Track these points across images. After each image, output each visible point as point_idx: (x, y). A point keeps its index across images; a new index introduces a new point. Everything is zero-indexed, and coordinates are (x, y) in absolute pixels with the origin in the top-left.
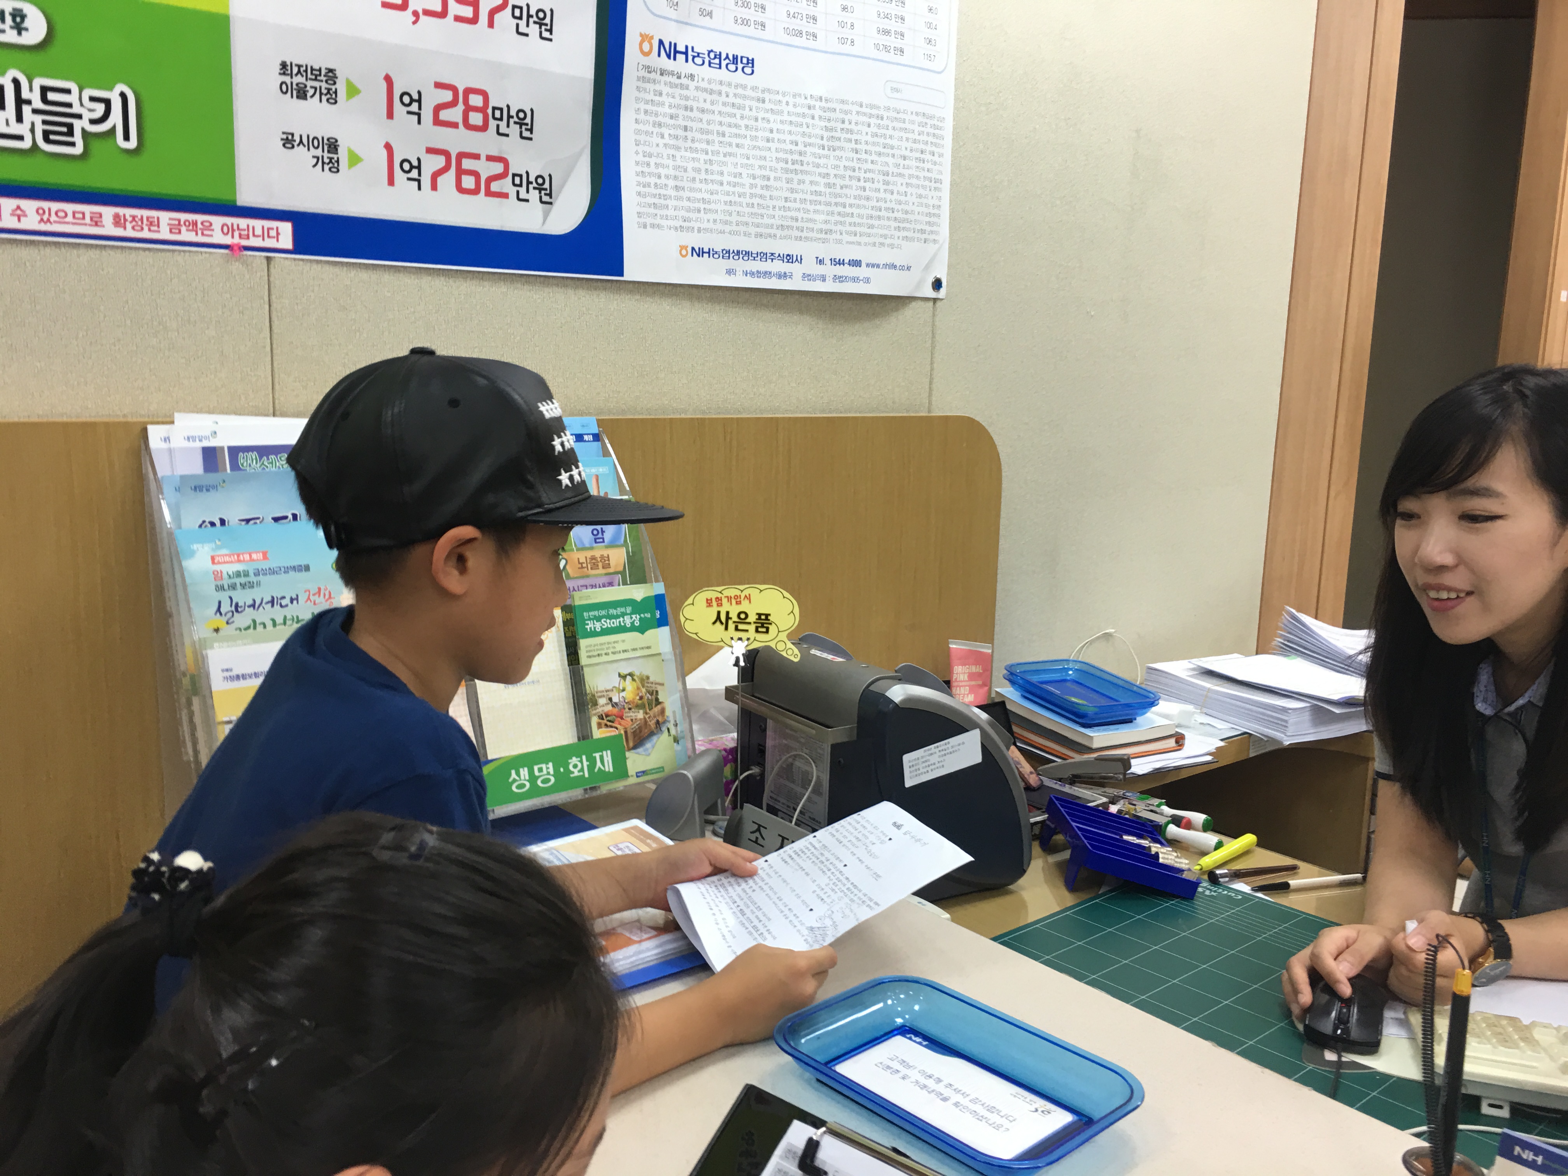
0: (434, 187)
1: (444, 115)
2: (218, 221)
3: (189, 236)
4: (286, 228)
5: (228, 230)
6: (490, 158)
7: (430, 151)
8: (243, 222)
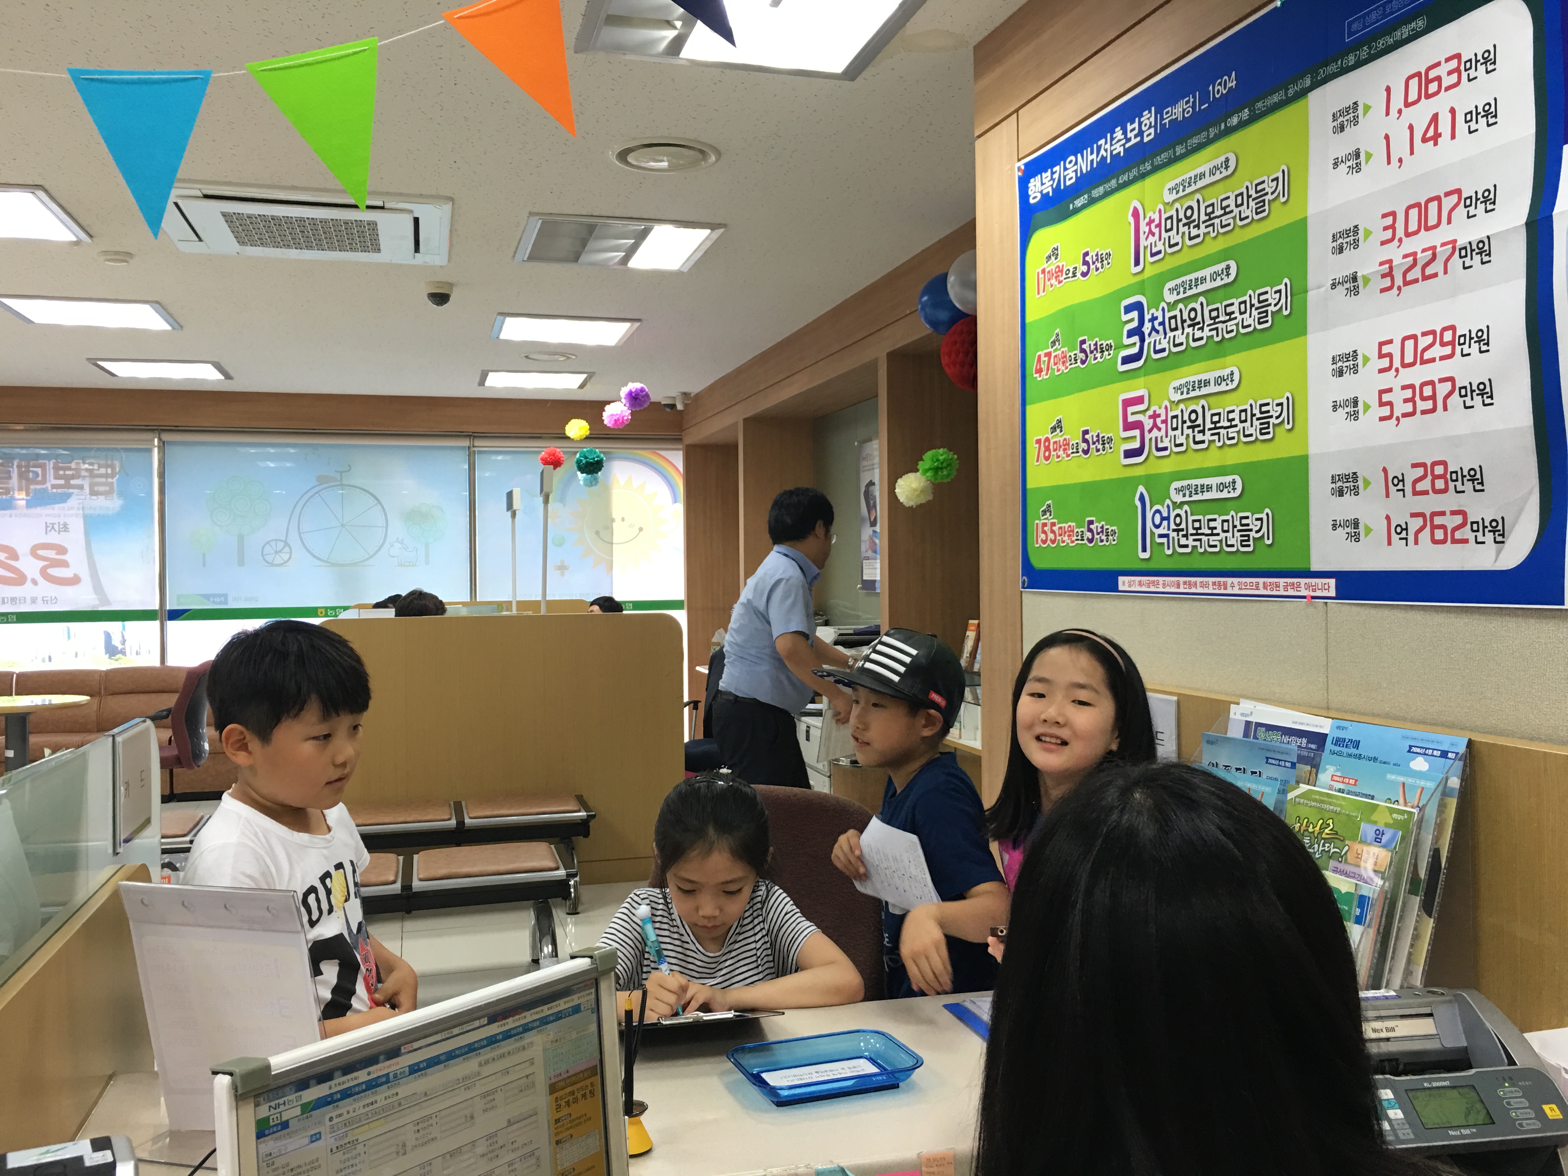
0: (1416, 543)
1: (1420, 487)
2: (1303, 581)
3: (1291, 592)
4: (1332, 582)
5: (1308, 587)
6: (1453, 513)
7: (1413, 515)
8: (1313, 581)
